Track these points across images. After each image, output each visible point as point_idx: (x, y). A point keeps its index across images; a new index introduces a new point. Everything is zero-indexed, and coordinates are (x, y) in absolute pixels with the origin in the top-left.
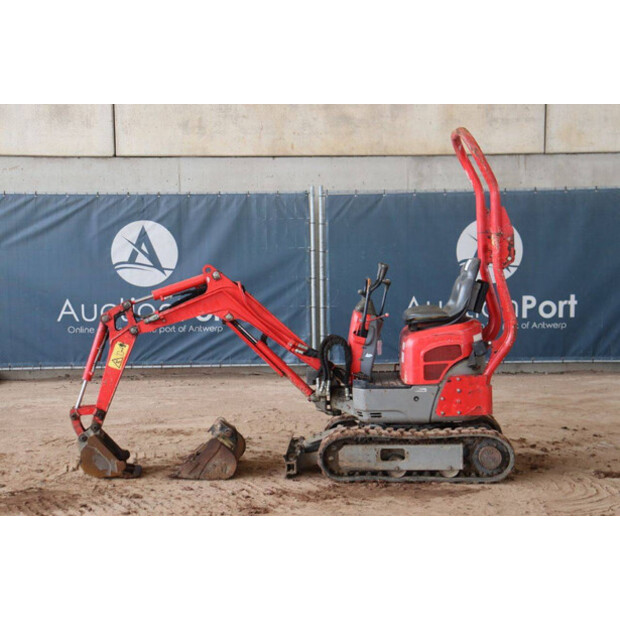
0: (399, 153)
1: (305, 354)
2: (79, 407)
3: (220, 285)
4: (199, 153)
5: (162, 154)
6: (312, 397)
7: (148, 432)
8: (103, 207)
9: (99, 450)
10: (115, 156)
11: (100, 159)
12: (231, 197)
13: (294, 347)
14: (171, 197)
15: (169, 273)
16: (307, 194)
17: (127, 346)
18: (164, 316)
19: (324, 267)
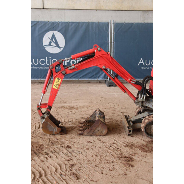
0: (138, 10)
1: (135, 84)
2: (41, 105)
3: (100, 53)
4: (71, 8)
5: (59, 8)
6: (136, 101)
7: (62, 107)
8: (40, 26)
9: (50, 123)
10: (43, 8)
11: (38, 9)
12: (83, 23)
14: (62, 23)
15: (62, 49)
16: (108, 23)
17: (61, 79)
18: (77, 66)
19: (113, 48)
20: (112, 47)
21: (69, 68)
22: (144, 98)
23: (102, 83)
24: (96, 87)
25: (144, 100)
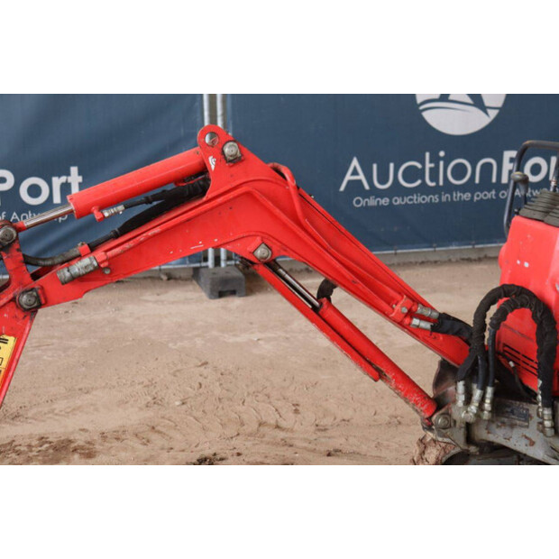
1: (433, 329)
3: (239, 175)
13: (411, 314)
17: (12, 340)
18: (109, 260)
19: (224, 114)
20: (219, 112)
21: (64, 274)
22: (487, 405)
23: (180, 278)
24: (156, 302)
25: (486, 415)
